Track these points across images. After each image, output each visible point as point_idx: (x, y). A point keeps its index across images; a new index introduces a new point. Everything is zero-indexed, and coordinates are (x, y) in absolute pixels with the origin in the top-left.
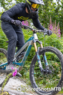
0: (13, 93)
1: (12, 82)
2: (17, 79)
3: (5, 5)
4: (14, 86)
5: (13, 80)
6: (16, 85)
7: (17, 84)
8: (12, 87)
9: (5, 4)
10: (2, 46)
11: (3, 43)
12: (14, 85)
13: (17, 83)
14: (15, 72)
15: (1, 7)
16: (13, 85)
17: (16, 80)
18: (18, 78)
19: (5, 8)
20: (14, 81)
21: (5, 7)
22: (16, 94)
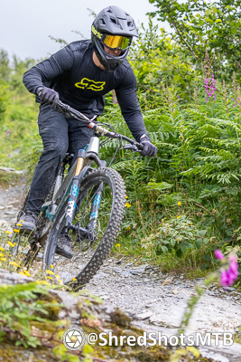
0: (215, 352)
1: (211, 307)
2: (228, 298)
3: (176, 12)
4: (219, 323)
5: (213, 299)
6: (224, 322)
7: (231, 315)
8: (210, 328)
9: (176, 8)
10: (165, 170)
11: (170, 157)
12: (220, 318)
13: (228, 314)
14: (232, 271)
15: (163, 21)
16: (216, 320)
17: (225, 302)
18: (229, 291)
19: (178, 23)
20: (216, 306)
21: (179, 19)
22: (229, 356)
